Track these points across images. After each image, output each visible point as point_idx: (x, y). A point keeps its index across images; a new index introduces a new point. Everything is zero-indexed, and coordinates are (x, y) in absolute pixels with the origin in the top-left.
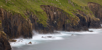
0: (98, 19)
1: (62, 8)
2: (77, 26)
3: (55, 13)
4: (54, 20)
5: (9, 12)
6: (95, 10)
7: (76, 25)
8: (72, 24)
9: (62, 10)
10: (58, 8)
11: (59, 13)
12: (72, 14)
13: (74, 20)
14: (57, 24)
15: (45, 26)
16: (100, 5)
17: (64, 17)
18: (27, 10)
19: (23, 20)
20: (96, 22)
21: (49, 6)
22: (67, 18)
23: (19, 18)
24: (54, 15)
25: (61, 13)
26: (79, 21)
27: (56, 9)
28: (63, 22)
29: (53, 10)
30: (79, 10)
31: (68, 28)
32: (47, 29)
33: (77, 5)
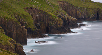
0: (76, 19)
1: (44, 9)
2: (62, 27)
3: (38, 15)
4: (37, 22)
5: (4, 18)
6: (65, 9)
7: (60, 26)
8: (57, 26)
9: (45, 12)
10: (40, 10)
11: (42, 15)
12: (55, 15)
13: (58, 22)
14: (41, 26)
15: (33, 30)
16: (70, 4)
17: (47, 19)
18: (15, 15)
19: (17, 26)
20: (74, 22)
21: (31, 9)
22: (51, 20)
23: (13, 24)
24: (37, 18)
25: (44, 15)
26: (62, 22)
27: (38, 11)
28: (46, 25)
29: (36, 12)
30: (58, 11)
31: (52, 30)
32: (36, 33)
33: (54, 5)
